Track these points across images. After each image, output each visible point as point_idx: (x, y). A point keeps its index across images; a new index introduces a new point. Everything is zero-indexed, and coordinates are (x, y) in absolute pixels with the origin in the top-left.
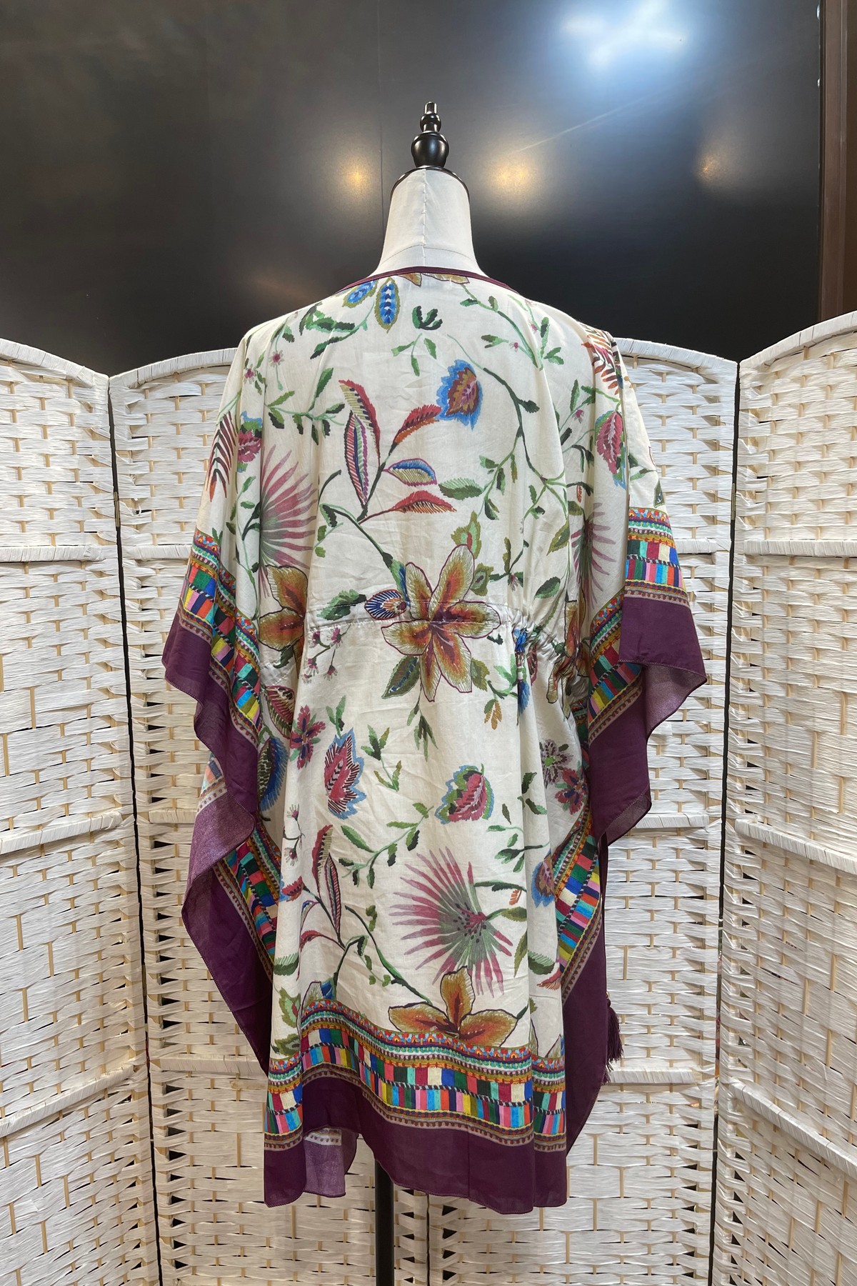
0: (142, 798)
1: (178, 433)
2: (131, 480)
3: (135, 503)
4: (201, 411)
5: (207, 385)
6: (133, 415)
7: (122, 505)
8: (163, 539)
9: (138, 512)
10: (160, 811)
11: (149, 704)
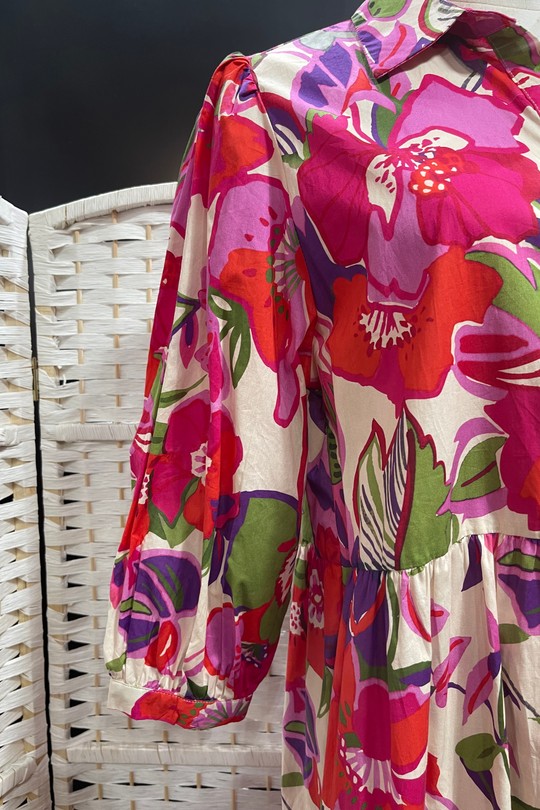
0: (59, 734)
1: (115, 285)
2: (54, 343)
3: (58, 371)
4: (145, 259)
5: (153, 226)
6: (58, 261)
7: (42, 374)
8: (94, 415)
9: (61, 382)
10: (80, 748)
11: (72, 617)
